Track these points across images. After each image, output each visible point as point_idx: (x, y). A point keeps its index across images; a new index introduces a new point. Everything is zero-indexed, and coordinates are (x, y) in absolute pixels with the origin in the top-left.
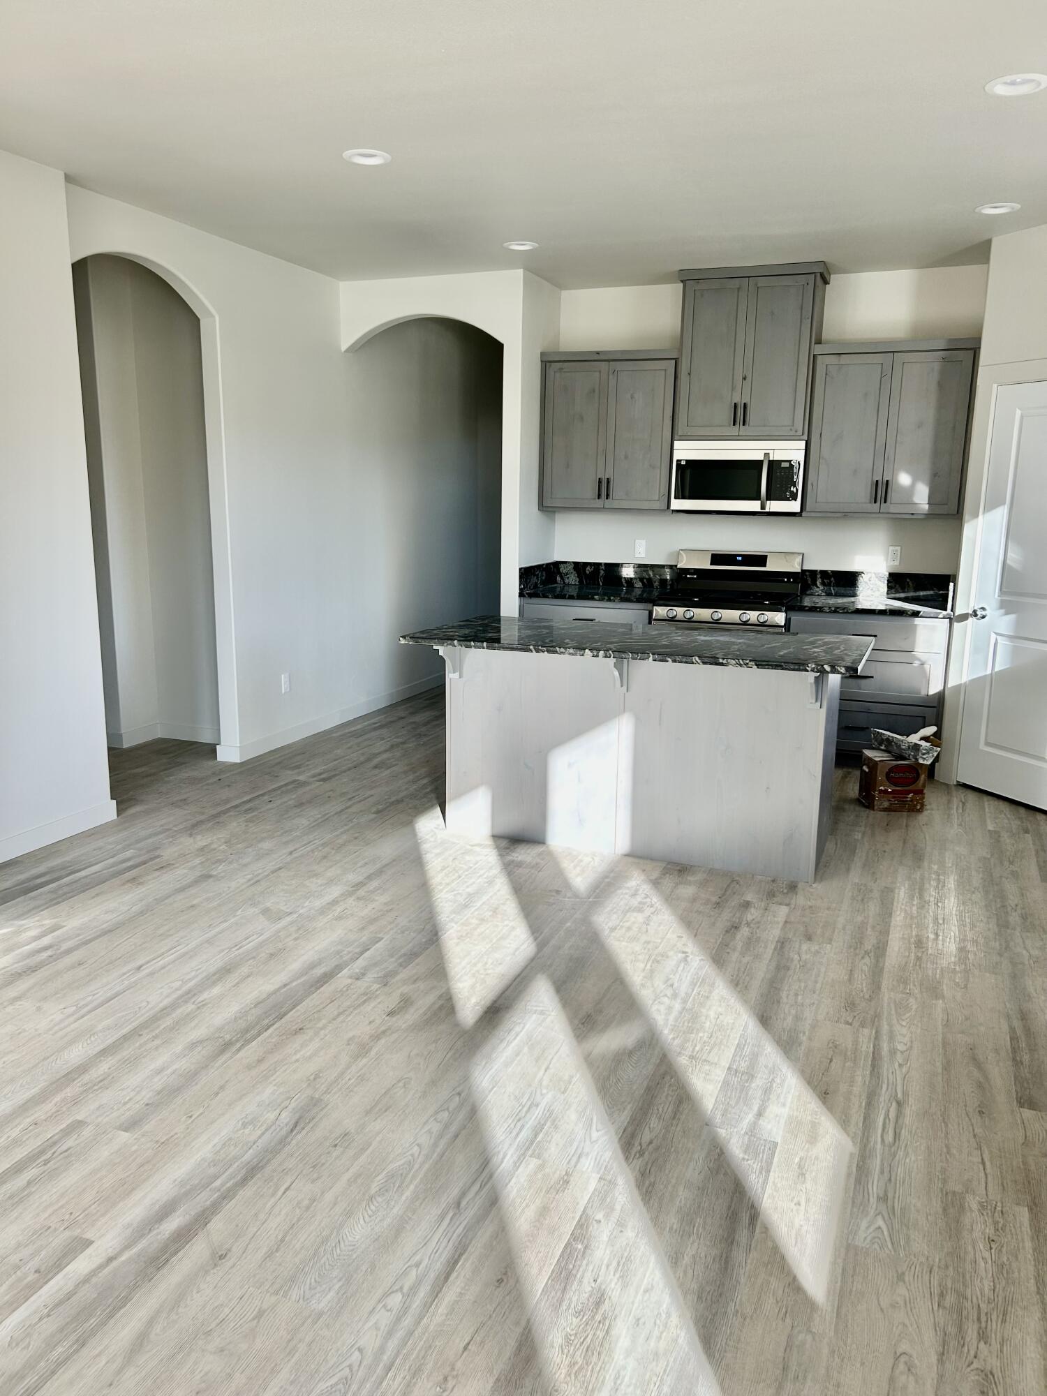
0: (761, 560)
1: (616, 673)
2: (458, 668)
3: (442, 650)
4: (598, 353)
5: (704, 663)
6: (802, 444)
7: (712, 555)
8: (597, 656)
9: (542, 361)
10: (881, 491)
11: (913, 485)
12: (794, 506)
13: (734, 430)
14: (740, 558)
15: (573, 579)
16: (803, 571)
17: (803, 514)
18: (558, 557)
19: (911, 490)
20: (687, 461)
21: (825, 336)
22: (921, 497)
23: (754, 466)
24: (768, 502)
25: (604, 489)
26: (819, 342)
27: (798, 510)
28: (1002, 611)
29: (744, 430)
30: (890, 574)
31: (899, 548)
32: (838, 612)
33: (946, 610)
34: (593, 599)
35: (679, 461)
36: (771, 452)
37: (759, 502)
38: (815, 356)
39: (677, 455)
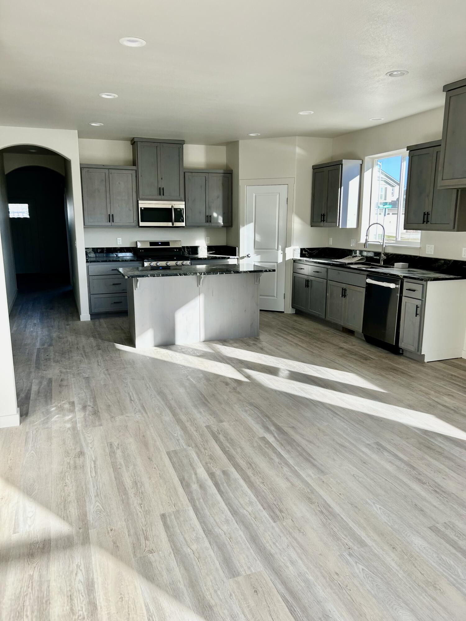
0: (167, 243)
4: (104, 166)
6: (183, 203)
7: (150, 242)
9: (80, 167)
10: (209, 219)
11: (218, 217)
12: (183, 224)
13: (159, 197)
14: (160, 243)
16: (181, 247)
17: (185, 227)
19: (217, 218)
20: (144, 208)
22: (221, 221)
23: (169, 210)
24: (175, 223)
25: (111, 219)
28: (256, 254)
29: (163, 197)
30: (208, 246)
31: (209, 238)
33: (236, 256)
35: (141, 208)
36: (174, 205)
37: (171, 223)
38: (185, 173)
39: (140, 206)
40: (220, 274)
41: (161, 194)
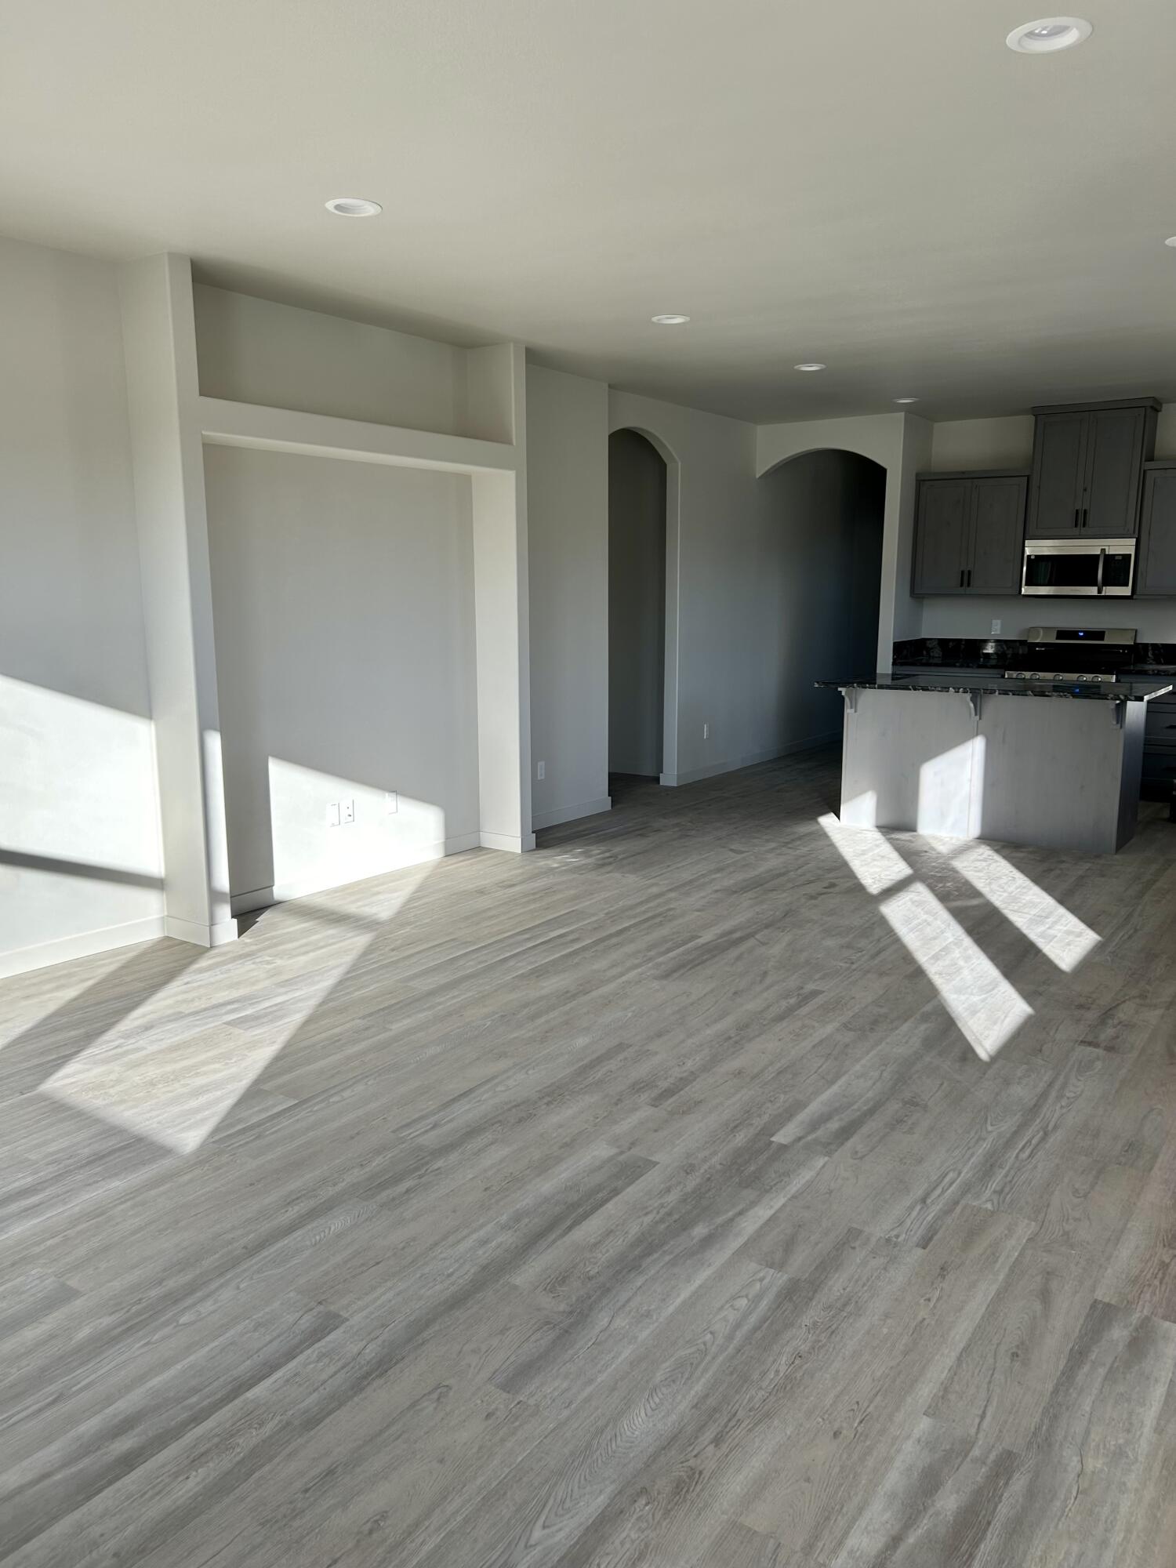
0: (1100, 635)
1: (972, 705)
2: (854, 706)
3: (843, 690)
4: (963, 473)
5: (1035, 695)
6: (1133, 541)
7: (1058, 631)
8: (958, 692)
9: (916, 480)
12: (1126, 591)
13: (1076, 531)
14: (1082, 634)
15: (937, 653)
16: (1136, 645)
17: (1135, 597)
18: (924, 636)
20: (1036, 556)
21: (1157, 453)
23: (1092, 560)
24: (1104, 588)
25: (966, 579)
26: (1151, 458)
27: (1130, 594)
29: (1084, 530)
32: (1160, 675)
34: (955, 666)
35: (1029, 556)
36: (1107, 548)
37: (1096, 588)
38: (1145, 471)
39: (1028, 552)
40: (999, 694)
41: (1081, 524)
